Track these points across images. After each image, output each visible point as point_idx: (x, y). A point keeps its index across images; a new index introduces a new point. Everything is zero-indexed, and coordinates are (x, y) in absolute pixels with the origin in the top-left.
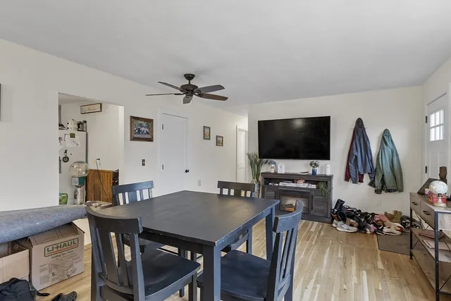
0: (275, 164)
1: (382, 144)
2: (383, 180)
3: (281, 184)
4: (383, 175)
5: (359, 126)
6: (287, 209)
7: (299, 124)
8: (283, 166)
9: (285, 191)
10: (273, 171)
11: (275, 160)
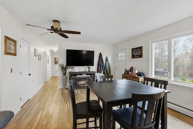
0: (74, 68)
1: (106, 61)
2: (107, 72)
3: (77, 76)
4: (107, 70)
5: (100, 55)
6: (80, 86)
7: (84, 52)
8: (77, 69)
9: (79, 79)
10: (73, 71)
11: (74, 67)
